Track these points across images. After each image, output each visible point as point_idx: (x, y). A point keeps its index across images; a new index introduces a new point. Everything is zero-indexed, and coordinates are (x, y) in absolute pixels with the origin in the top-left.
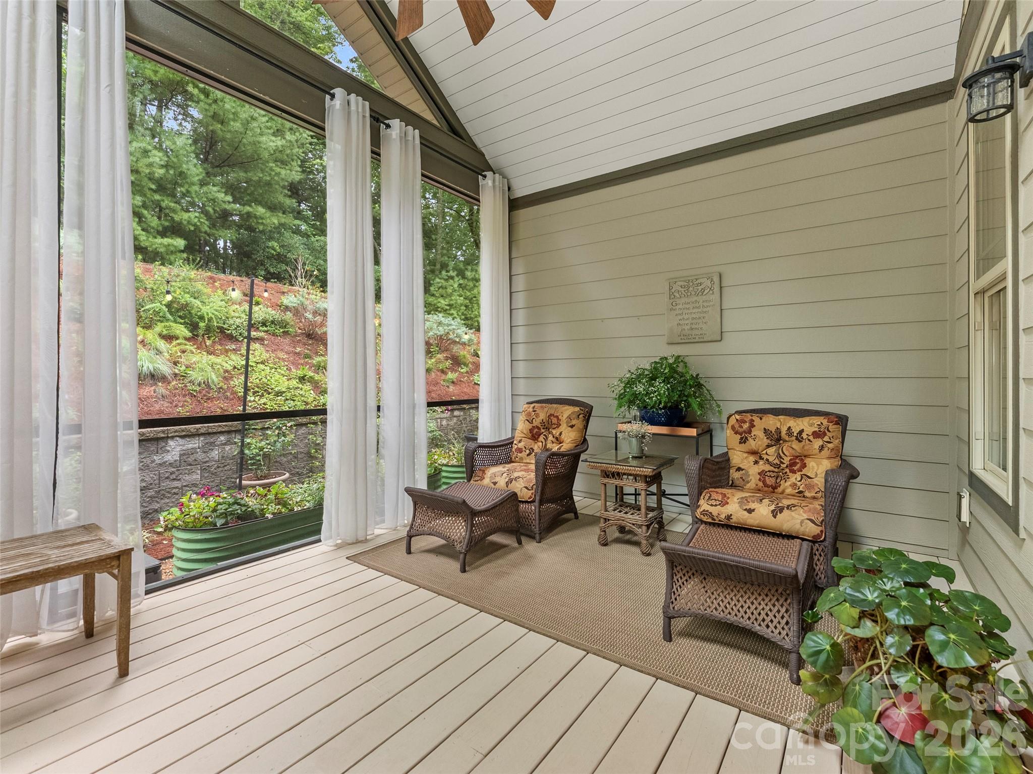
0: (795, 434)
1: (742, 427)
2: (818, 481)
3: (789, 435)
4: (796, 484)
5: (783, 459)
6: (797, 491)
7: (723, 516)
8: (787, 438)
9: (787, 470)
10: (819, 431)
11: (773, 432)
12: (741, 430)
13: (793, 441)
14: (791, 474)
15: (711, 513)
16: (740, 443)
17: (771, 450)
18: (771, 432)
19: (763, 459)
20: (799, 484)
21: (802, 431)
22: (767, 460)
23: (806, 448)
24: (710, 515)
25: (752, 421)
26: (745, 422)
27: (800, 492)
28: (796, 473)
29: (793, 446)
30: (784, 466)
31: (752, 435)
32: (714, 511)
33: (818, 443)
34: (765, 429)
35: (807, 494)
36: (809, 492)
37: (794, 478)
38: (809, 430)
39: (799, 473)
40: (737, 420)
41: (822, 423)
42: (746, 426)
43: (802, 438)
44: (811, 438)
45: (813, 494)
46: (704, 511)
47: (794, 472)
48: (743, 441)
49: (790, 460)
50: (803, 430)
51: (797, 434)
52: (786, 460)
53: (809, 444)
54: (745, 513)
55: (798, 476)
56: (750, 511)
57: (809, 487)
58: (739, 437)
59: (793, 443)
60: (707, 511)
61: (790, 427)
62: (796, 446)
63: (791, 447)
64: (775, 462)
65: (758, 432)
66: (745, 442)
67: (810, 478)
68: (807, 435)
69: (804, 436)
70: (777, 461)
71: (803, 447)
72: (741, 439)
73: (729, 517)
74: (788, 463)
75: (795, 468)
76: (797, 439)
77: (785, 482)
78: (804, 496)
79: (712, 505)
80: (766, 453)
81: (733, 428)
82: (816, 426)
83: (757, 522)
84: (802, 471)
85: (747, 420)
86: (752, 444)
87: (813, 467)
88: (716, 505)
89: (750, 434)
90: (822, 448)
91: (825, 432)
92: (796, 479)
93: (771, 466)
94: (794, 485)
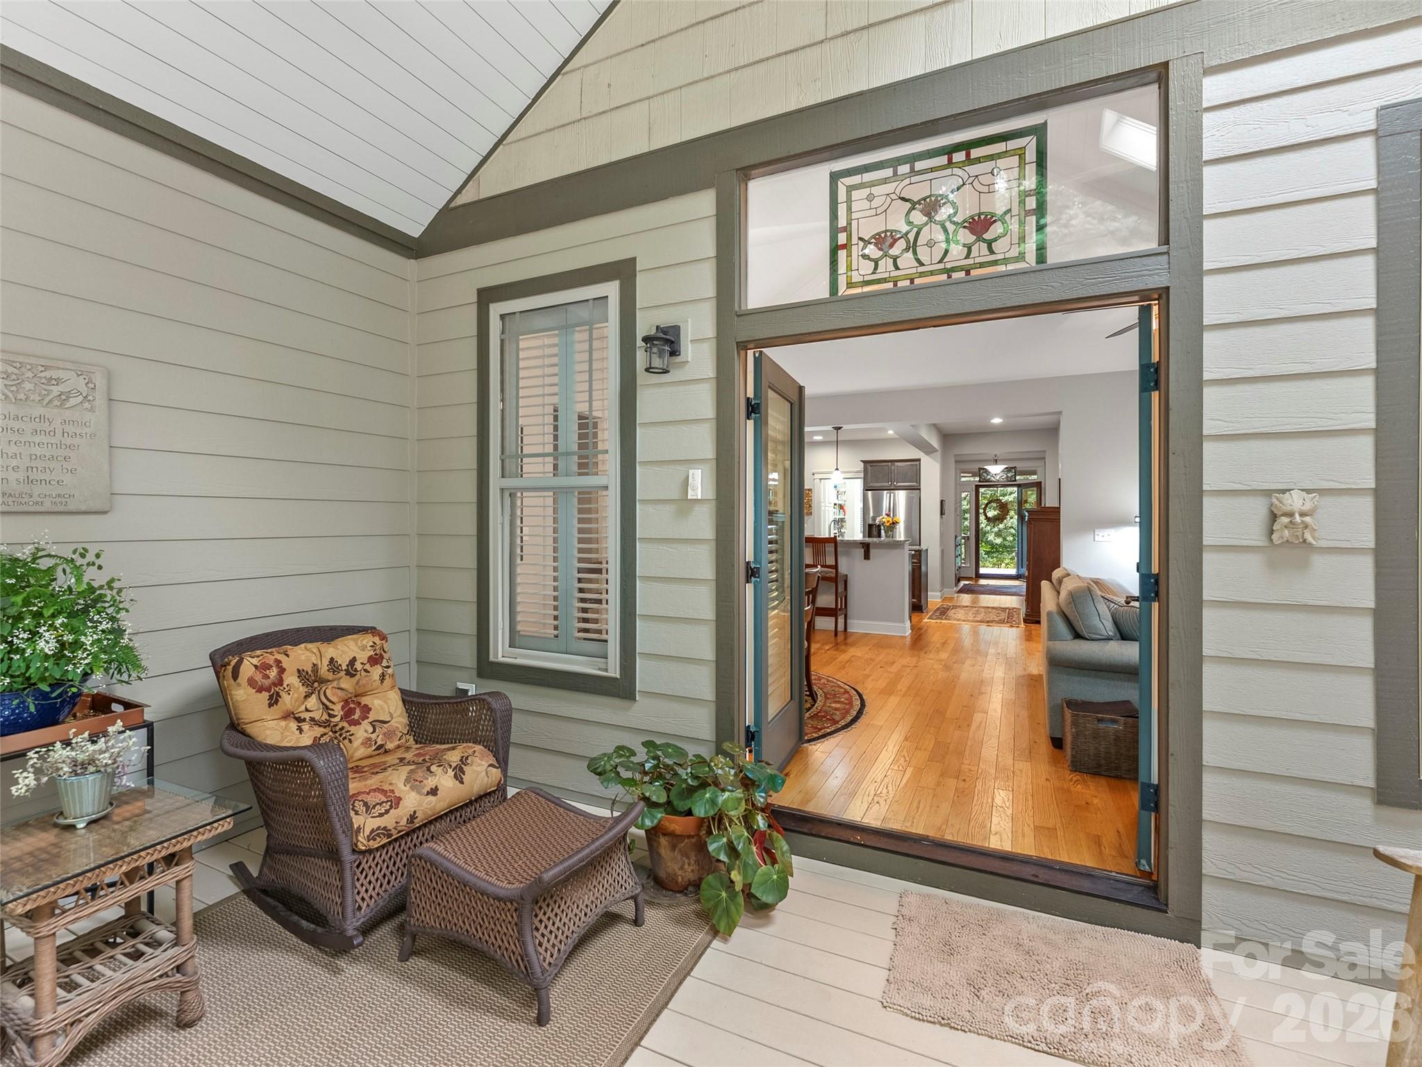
0: (344, 667)
1: (267, 677)
2: (396, 722)
3: (334, 671)
4: (369, 739)
5: (333, 710)
6: (374, 748)
7: (404, 822)
8: (330, 676)
9: (345, 724)
10: (376, 654)
11: (310, 672)
12: (267, 683)
13: (340, 678)
14: (353, 729)
15: (385, 828)
16: (270, 705)
17: (312, 702)
18: (307, 673)
19: (304, 720)
20: (374, 736)
21: (353, 660)
22: (312, 719)
23: (363, 682)
24: (386, 831)
25: (278, 662)
26: (269, 667)
27: (381, 747)
28: (360, 724)
29: (343, 686)
30: (337, 719)
31: (285, 686)
32: (388, 821)
33: (377, 671)
34: (299, 670)
35: (390, 746)
36: (391, 742)
37: (362, 732)
38: (363, 656)
39: (366, 721)
40: (256, 667)
41: (375, 643)
42: (273, 673)
43: (356, 670)
44: (367, 667)
45: (397, 743)
46: (372, 831)
47: (356, 723)
48: (274, 700)
49: (343, 708)
50: (355, 657)
51: (347, 666)
52: (338, 710)
53: (366, 676)
54: (431, 798)
55: (366, 725)
56: (434, 792)
57: (389, 735)
58: (265, 695)
59: (341, 681)
60: (378, 828)
61: (332, 659)
62: (347, 683)
63: (338, 688)
64: (323, 718)
65: (291, 679)
66: (277, 702)
67: (386, 722)
68: (362, 664)
69: (358, 666)
70: (325, 717)
71: (357, 683)
72: (271, 697)
73: (412, 817)
74: (342, 713)
75: (356, 716)
76: (348, 673)
77: (350, 741)
78: (386, 752)
79: (381, 815)
80: (307, 710)
81: (251, 682)
82: (369, 648)
83: (448, 800)
84: (368, 718)
85: (271, 662)
86: (287, 701)
87: (381, 706)
88: (387, 812)
89: (282, 685)
90: (383, 677)
91: (381, 654)
92: (366, 731)
93: (320, 726)
94: (367, 742)
